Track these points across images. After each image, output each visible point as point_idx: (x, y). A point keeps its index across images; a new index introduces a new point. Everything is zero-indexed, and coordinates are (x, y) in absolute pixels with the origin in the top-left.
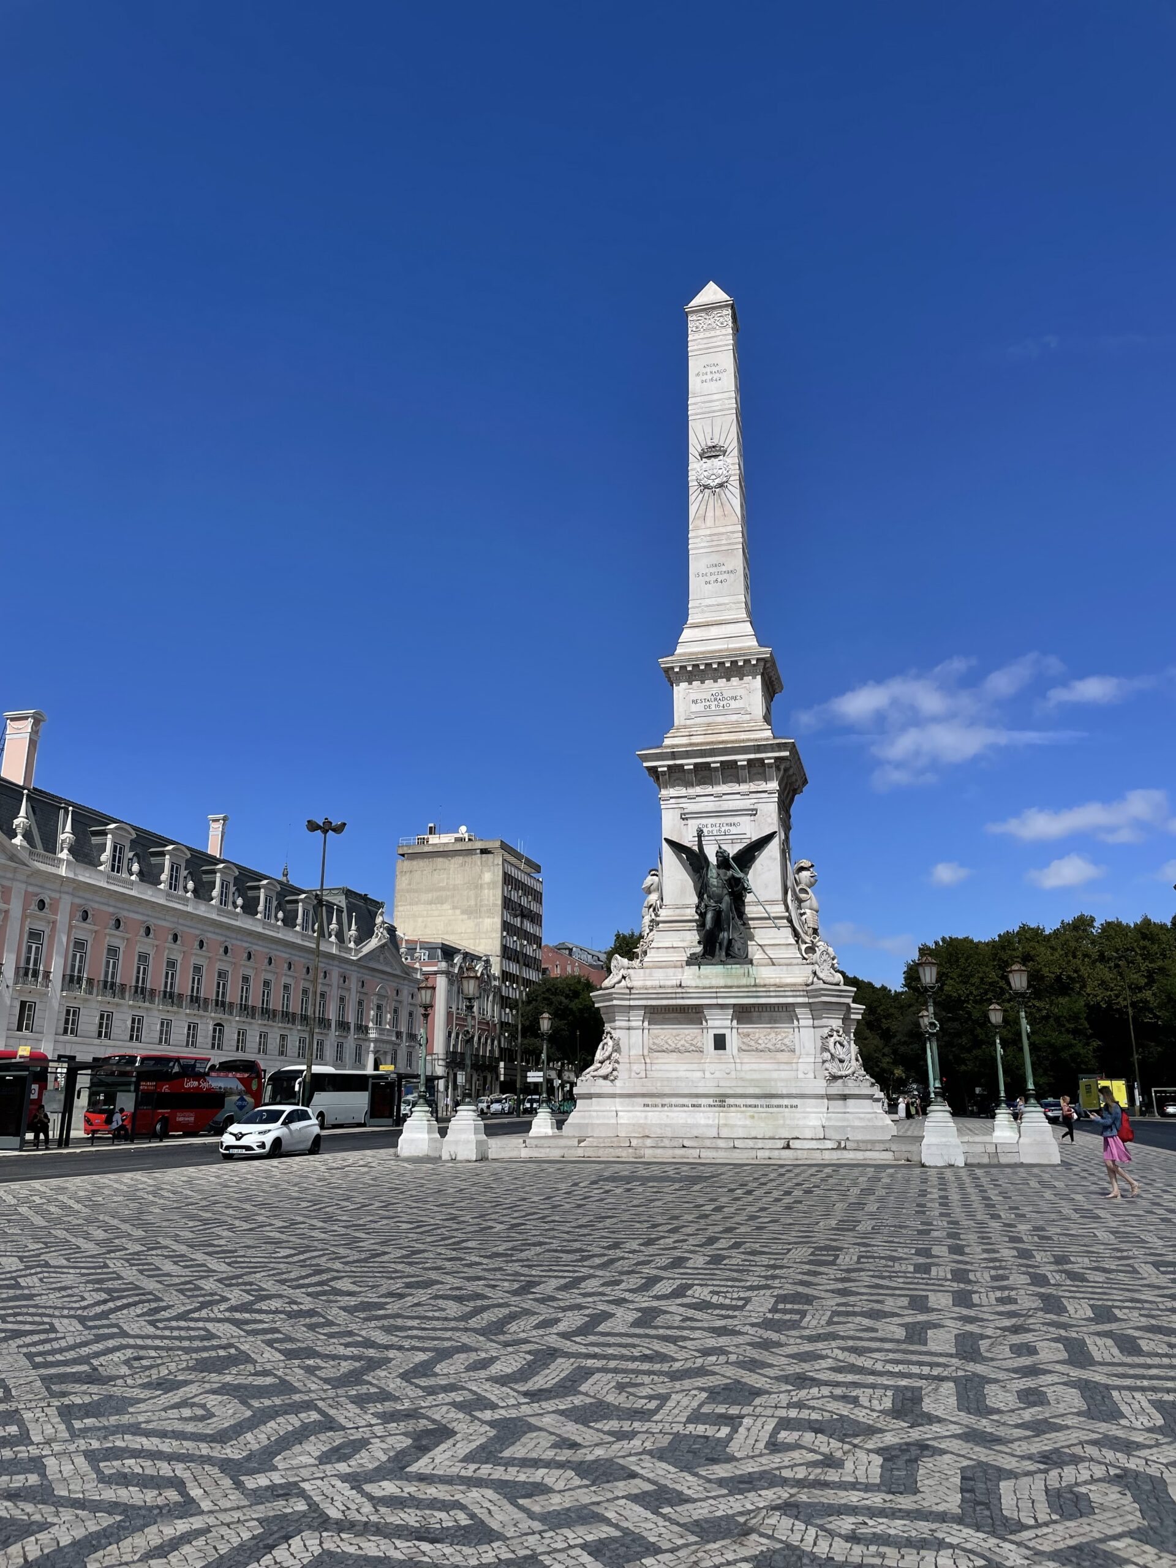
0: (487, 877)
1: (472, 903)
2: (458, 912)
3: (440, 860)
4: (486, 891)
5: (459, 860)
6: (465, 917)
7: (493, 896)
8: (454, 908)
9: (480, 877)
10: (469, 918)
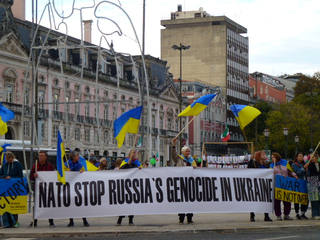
0: (217, 39)
1: (208, 55)
2: (199, 61)
3: (187, 29)
4: (216, 48)
5: (200, 29)
6: (204, 64)
7: (220, 51)
8: (197, 58)
9: (212, 39)
10: (206, 65)
